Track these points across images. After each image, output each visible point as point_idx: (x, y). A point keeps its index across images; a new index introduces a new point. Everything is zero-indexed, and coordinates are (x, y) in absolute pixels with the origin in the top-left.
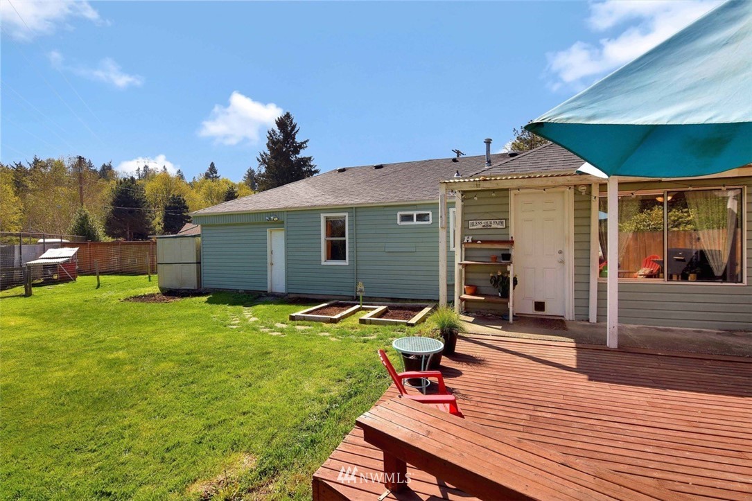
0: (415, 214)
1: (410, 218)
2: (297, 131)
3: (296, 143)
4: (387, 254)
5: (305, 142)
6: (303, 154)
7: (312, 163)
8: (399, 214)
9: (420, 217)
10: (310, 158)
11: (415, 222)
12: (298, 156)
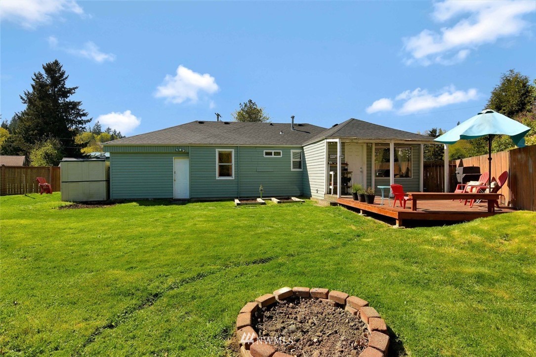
0: (273, 151)
1: (270, 154)
2: (66, 78)
3: (65, 88)
4: (257, 173)
5: (74, 89)
6: (71, 98)
7: (80, 107)
8: (265, 151)
9: (276, 154)
10: (79, 103)
11: (273, 156)
12: (67, 100)
